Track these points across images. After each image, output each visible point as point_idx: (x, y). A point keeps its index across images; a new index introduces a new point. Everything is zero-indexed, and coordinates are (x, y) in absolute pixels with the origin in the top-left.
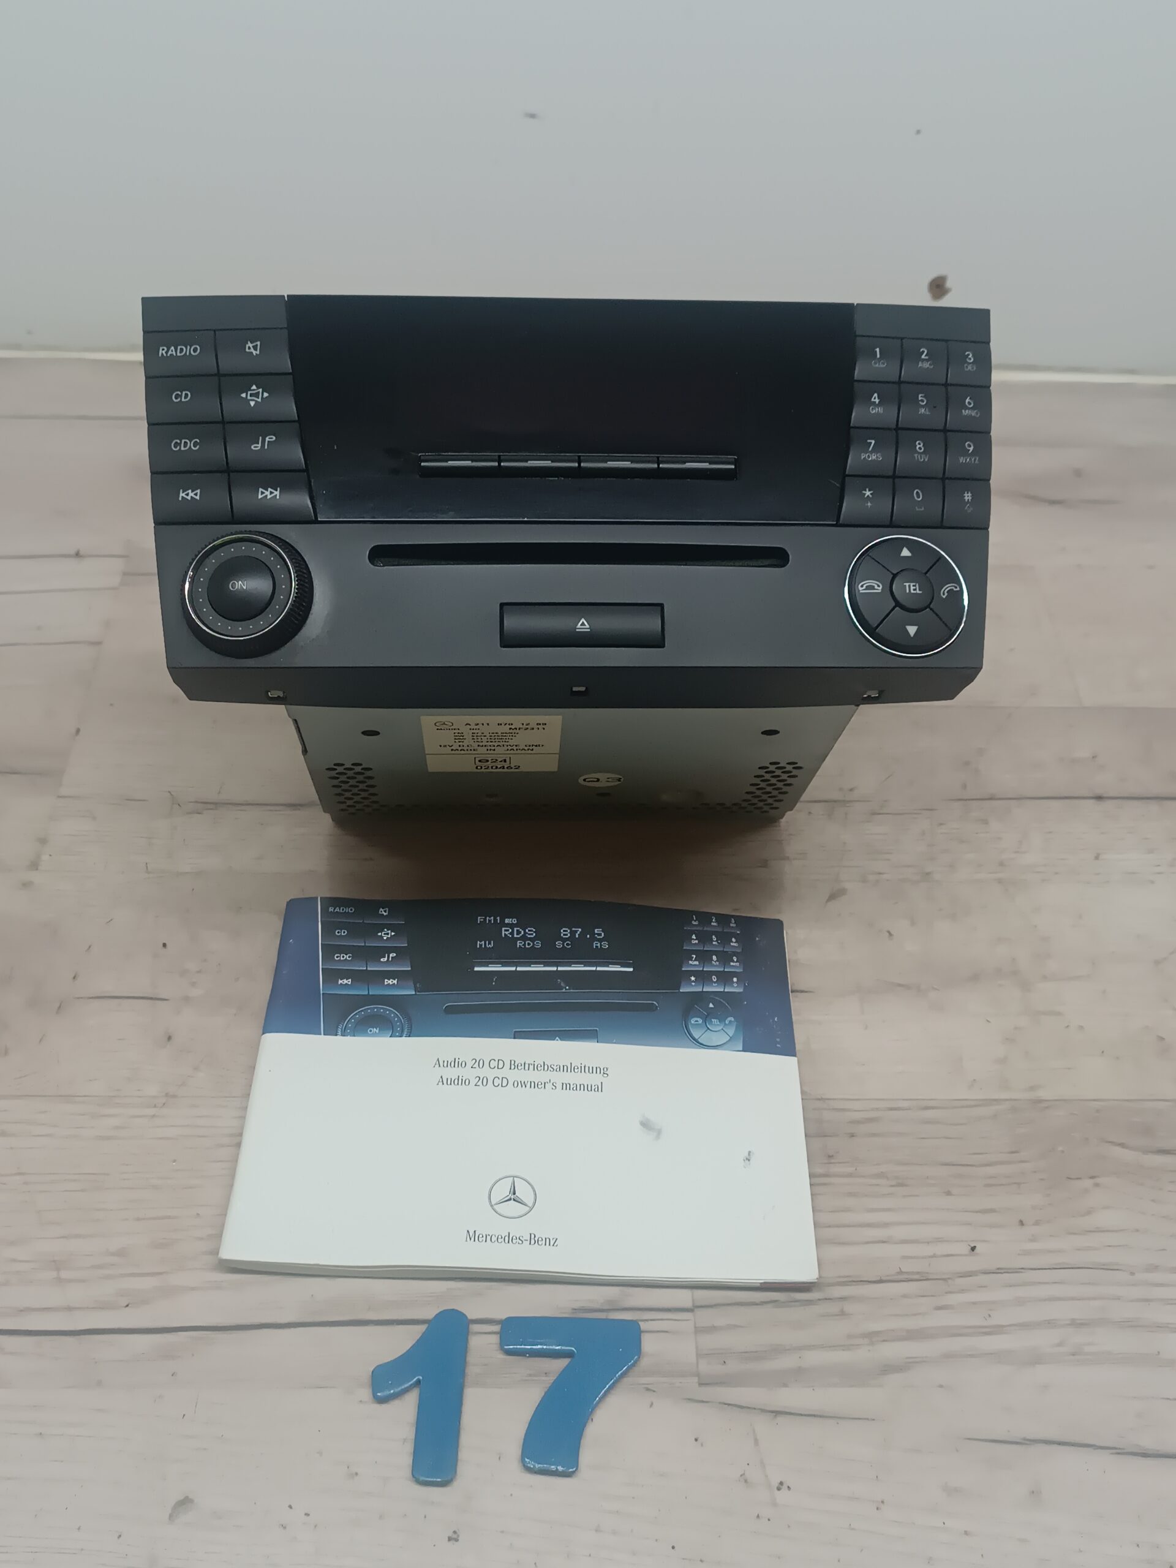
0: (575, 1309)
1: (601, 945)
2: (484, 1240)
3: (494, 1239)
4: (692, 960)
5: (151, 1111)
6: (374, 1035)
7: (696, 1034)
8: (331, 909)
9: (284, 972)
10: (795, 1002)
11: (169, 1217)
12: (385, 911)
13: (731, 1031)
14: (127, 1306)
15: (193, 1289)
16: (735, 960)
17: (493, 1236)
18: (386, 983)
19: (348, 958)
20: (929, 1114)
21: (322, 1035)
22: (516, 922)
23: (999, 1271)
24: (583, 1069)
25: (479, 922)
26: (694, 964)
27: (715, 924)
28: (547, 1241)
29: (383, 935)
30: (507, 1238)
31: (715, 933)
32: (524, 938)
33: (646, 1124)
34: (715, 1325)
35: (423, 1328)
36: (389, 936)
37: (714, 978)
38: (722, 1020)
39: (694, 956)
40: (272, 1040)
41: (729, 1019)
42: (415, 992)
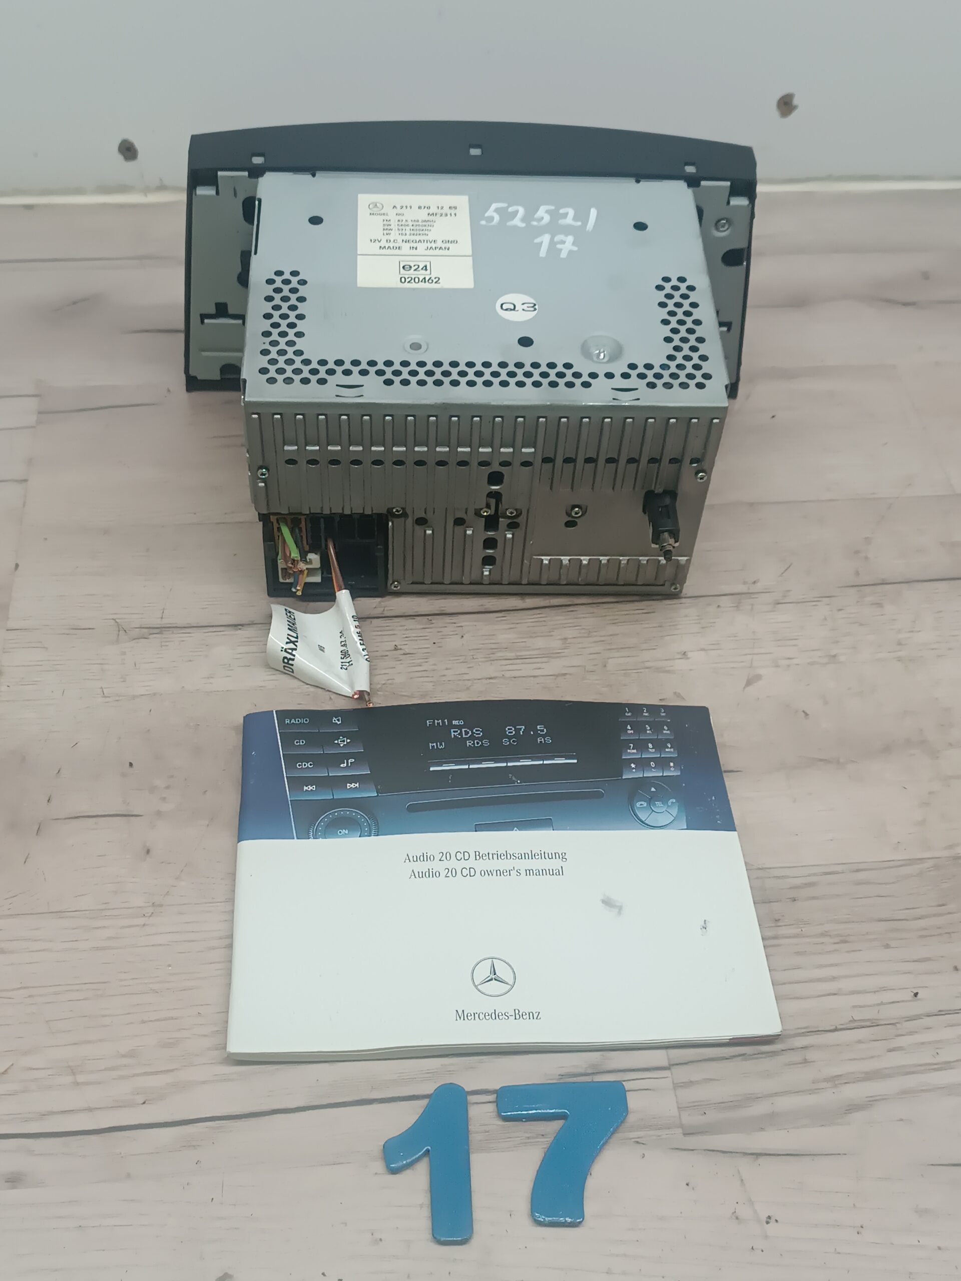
0: (562, 1076)
1: (545, 741)
2: (473, 1019)
3: (482, 1016)
4: (630, 749)
5: (141, 921)
6: (345, 836)
7: (643, 816)
8: (287, 721)
9: (252, 783)
10: (730, 782)
11: (172, 1018)
12: (338, 720)
13: (674, 811)
14: (144, 1103)
15: (204, 1082)
16: (670, 746)
17: (481, 1014)
18: (348, 787)
19: (309, 766)
20: (861, 876)
21: (296, 840)
22: (463, 723)
23: (940, 1013)
24: (544, 855)
25: (428, 725)
26: (632, 752)
27: (646, 714)
28: (531, 1015)
29: (339, 743)
30: (493, 1015)
31: (647, 723)
32: (472, 738)
33: (607, 902)
34: (692, 1080)
35: (425, 1102)
36: (345, 743)
37: (653, 764)
38: (665, 802)
39: (632, 745)
40: (249, 848)
41: (671, 800)
42: (377, 793)
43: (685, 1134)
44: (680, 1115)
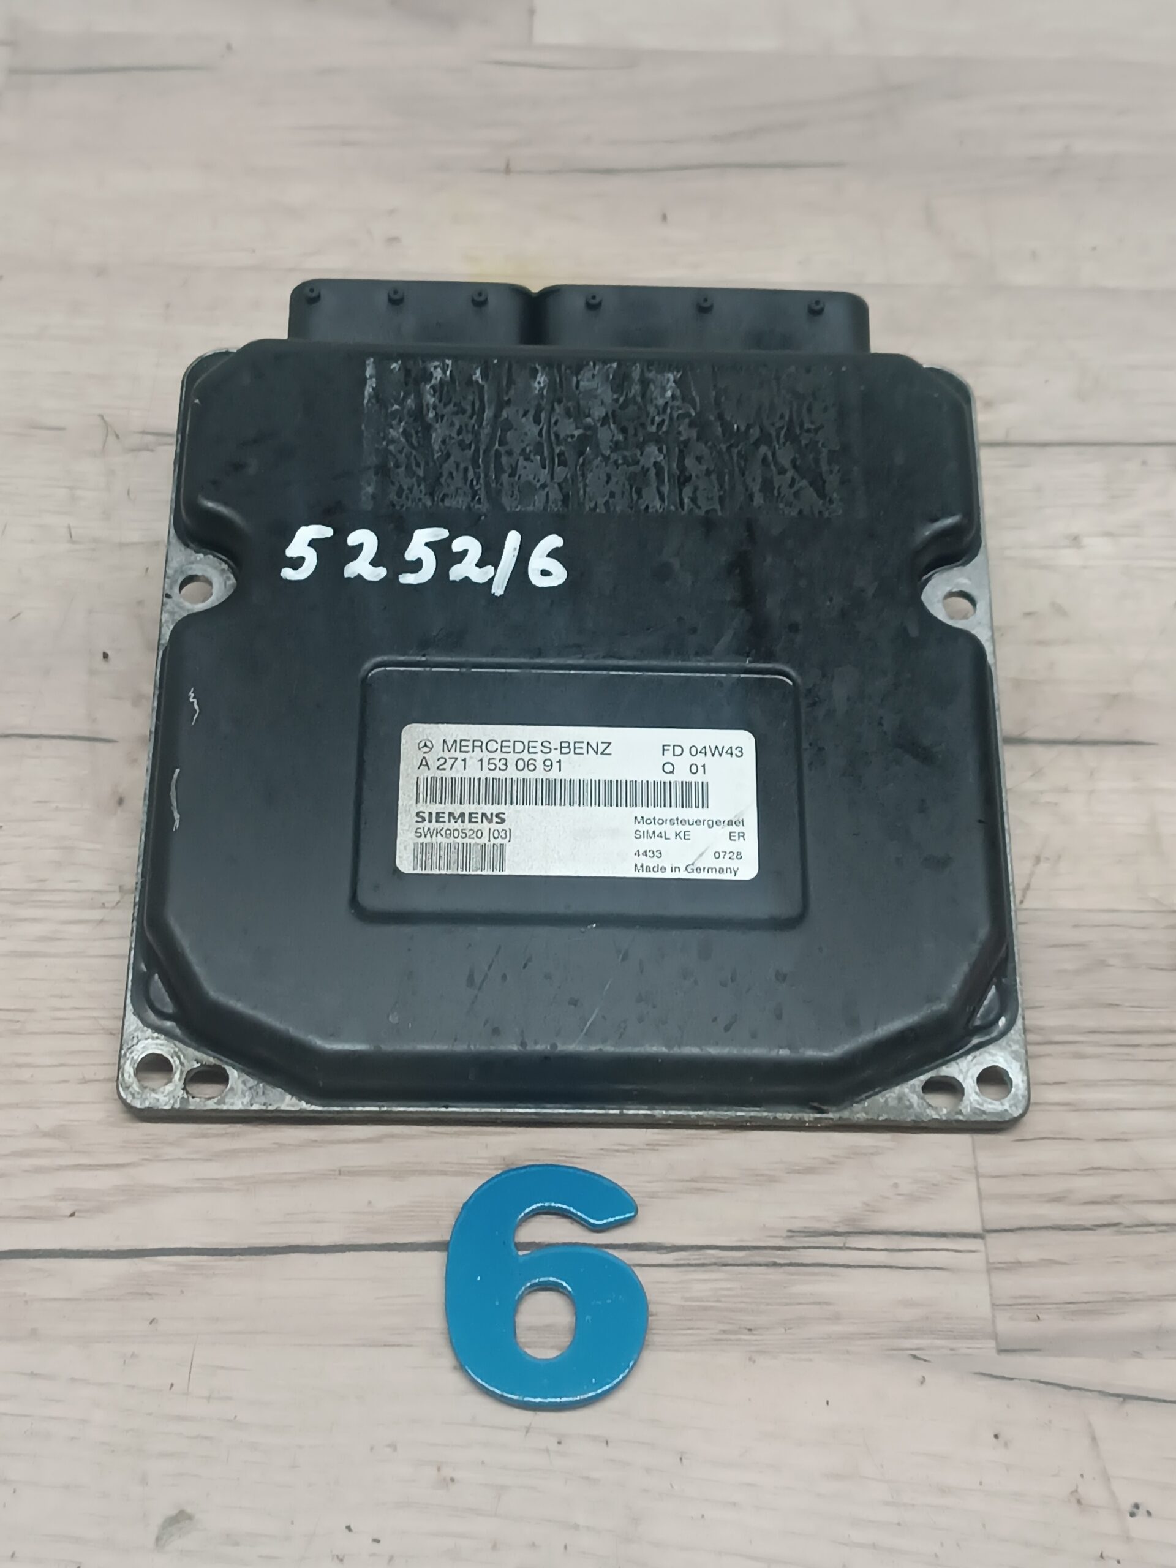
43: (1001, 1351)
44: (994, 1317)
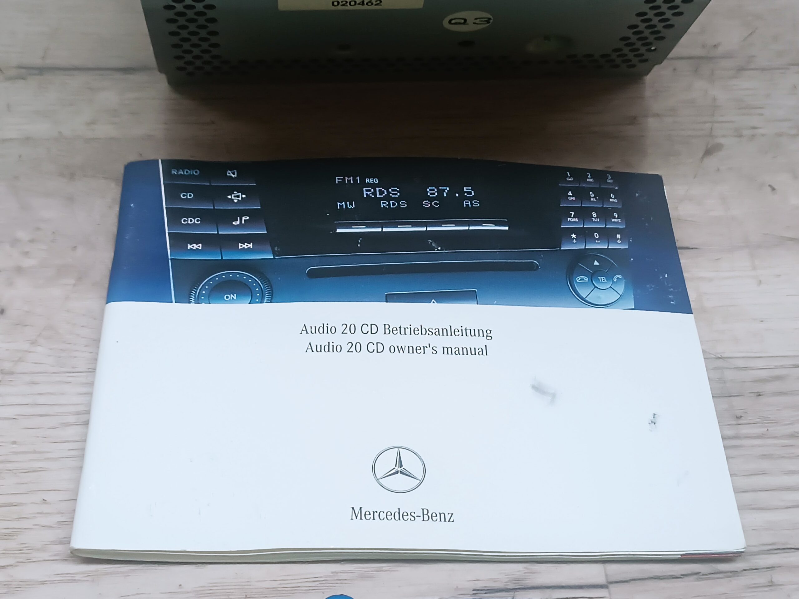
0: (478, 590)
1: (472, 204)
2: (372, 518)
3: (383, 516)
4: (571, 217)
6: (232, 301)
7: (584, 293)
8: (174, 172)
9: (127, 238)
10: (685, 260)
11: (12, 505)
12: (234, 174)
13: (621, 288)
15: (43, 583)
16: (617, 216)
17: (382, 513)
18: (240, 247)
19: (196, 222)
21: (174, 303)
22: (377, 182)
24: (465, 332)
25: (337, 183)
26: (573, 221)
27: (591, 180)
28: (443, 517)
29: (233, 198)
30: (397, 514)
31: (592, 189)
32: (388, 198)
33: (538, 389)
36: (240, 199)
37: (596, 235)
38: (610, 277)
39: (573, 213)
40: (118, 309)
41: (617, 276)
42: (274, 256)
